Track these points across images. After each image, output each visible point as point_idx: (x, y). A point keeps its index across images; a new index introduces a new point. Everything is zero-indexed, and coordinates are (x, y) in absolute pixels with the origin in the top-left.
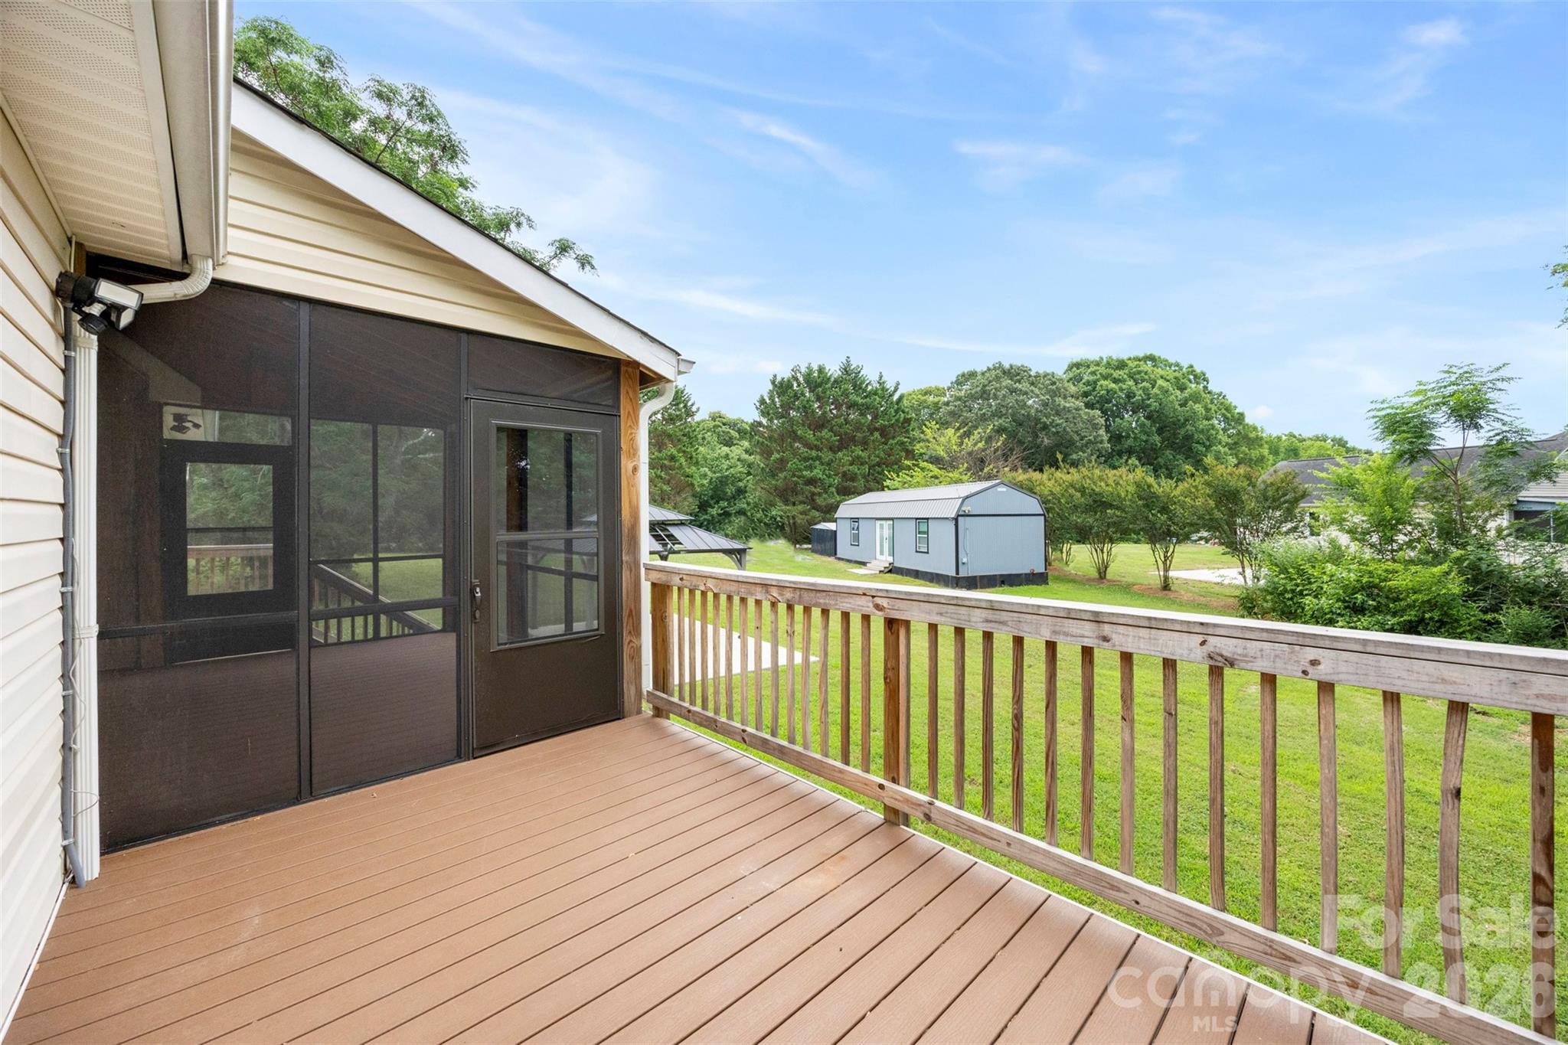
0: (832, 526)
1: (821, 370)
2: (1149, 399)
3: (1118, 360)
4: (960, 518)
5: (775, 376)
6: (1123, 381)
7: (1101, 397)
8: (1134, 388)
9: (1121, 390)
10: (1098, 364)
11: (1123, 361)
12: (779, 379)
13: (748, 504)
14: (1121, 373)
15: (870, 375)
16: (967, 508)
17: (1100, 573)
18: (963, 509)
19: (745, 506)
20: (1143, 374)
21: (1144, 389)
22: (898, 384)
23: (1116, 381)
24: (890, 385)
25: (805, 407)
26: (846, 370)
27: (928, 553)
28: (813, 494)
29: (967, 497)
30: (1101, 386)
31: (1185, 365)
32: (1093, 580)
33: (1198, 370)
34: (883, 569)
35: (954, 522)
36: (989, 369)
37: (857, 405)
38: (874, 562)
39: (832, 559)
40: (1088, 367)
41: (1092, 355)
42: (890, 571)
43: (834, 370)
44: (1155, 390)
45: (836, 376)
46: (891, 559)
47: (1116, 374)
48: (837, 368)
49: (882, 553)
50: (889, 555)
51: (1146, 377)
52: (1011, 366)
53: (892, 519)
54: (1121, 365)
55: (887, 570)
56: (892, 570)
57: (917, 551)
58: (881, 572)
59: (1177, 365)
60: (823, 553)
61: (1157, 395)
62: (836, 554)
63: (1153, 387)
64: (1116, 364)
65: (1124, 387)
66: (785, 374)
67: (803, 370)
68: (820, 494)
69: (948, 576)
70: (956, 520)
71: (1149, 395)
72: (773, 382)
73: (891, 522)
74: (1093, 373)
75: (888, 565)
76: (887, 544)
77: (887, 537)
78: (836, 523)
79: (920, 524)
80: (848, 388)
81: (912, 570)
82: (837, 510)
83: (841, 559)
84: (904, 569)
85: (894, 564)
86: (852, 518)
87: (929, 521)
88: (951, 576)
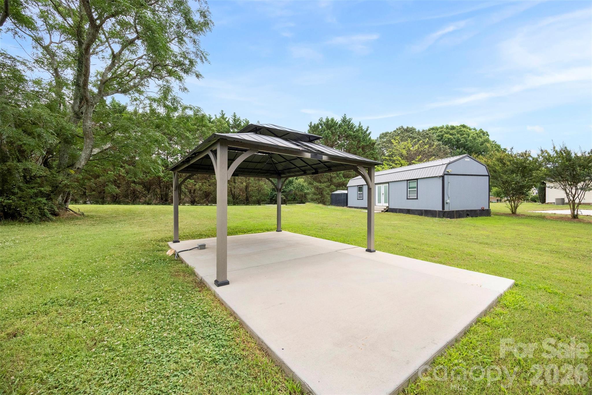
0: (346, 192)
1: (332, 120)
2: (467, 142)
3: (451, 126)
4: (445, 176)
5: (311, 123)
6: (455, 135)
7: (445, 141)
8: (460, 137)
9: (454, 138)
10: (442, 128)
11: (453, 126)
12: (313, 125)
13: (294, 187)
14: (454, 131)
15: (355, 122)
16: (449, 170)
17: (512, 211)
18: (447, 170)
19: (293, 188)
20: (463, 132)
21: (465, 138)
23: (451, 134)
24: (364, 128)
25: (326, 136)
26: (344, 120)
27: (417, 199)
28: (332, 177)
29: (449, 163)
30: (445, 137)
31: (478, 129)
32: (510, 214)
33: (485, 131)
34: (383, 210)
35: (441, 178)
36: (397, 129)
37: (351, 136)
38: (375, 207)
39: (345, 208)
40: (437, 130)
41: (439, 125)
42: (387, 211)
43: (338, 119)
44: (470, 138)
45: (339, 123)
46: (387, 205)
47: (451, 132)
48: (340, 120)
49: (380, 202)
50: (385, 202)
51: (465, 133)
52: (407, 127)
53: (388, 183)
54: (453, 128)
55: (385, 210)
56: (388, 210)
57: (407, 199)
59: (475, 129)
60: (338, 205)
61: (471, 140)
62: (347, 205)
63: (469, 137)
64: (451, 127)
65: (455, 137)
66: (316, 122)
67: (324, 120)
68: (335, 177)
69: (435, 211)
70: (443, 177)
71: (466, 140)
72: (310, 126)
73: (387, 185)
74: (441, 132)
75: (386, 208)
76: (384, 197)
77: (384, 193)
78: (347, 190)
79: (410, 183)
80: (346, 129)
81: (404, 209)
82: (347, 183)
83: (350, 207)
84: (397, 209)
85: (390, 207)
86: (358, 186)
87: (418, 181)
88: (439, 211)
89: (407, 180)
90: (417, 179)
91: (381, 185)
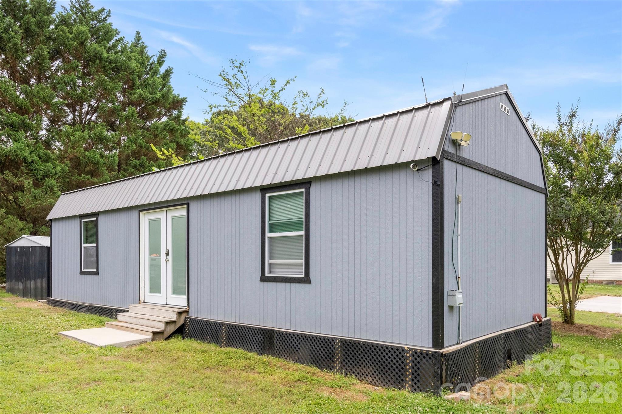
0: (43, 241)
18: (453, 136)
22: (163, 55)
27: (306, 280)
34: (161, 327)
37: (101, 59)
38: (135, 310)
42: (180, 332)
46: (181, 301)
49: (155, 288)
50: (175, 291)
53: (186, 202)
55: (172, 329)
56: (184, 329)
57: (264, 279)
58: (155, 334)
60: (26, 293)
62: (49, 294)
69: (399, 352)
70: (435, 167)
73: (182, 212)
75: (174, 317)
76: (170, 264)
77: (170, 248)
78: (49, 234)
79: (276, 205)
80: (83, 33)
81: (250, 329)
82: (50, 207)
83: (56, 303)
84: (220, 325)
85: (193, 315)
86: (82, 216)
87: (315, 190)
88: (419, 355)
89: (264, 189)
90: (306, 183)
91: (160, 215)
